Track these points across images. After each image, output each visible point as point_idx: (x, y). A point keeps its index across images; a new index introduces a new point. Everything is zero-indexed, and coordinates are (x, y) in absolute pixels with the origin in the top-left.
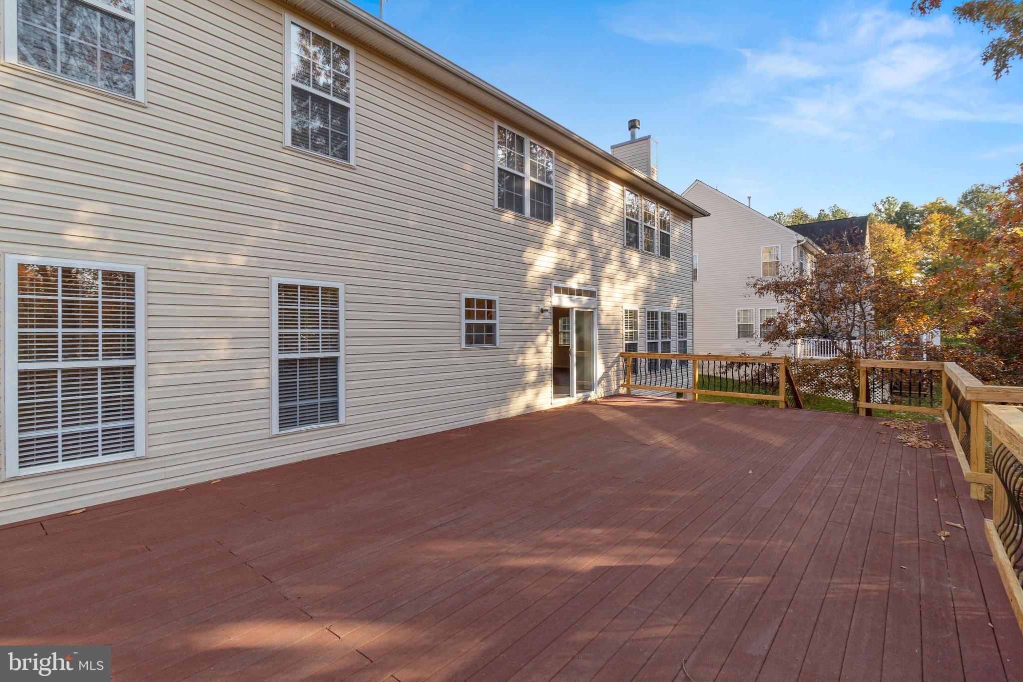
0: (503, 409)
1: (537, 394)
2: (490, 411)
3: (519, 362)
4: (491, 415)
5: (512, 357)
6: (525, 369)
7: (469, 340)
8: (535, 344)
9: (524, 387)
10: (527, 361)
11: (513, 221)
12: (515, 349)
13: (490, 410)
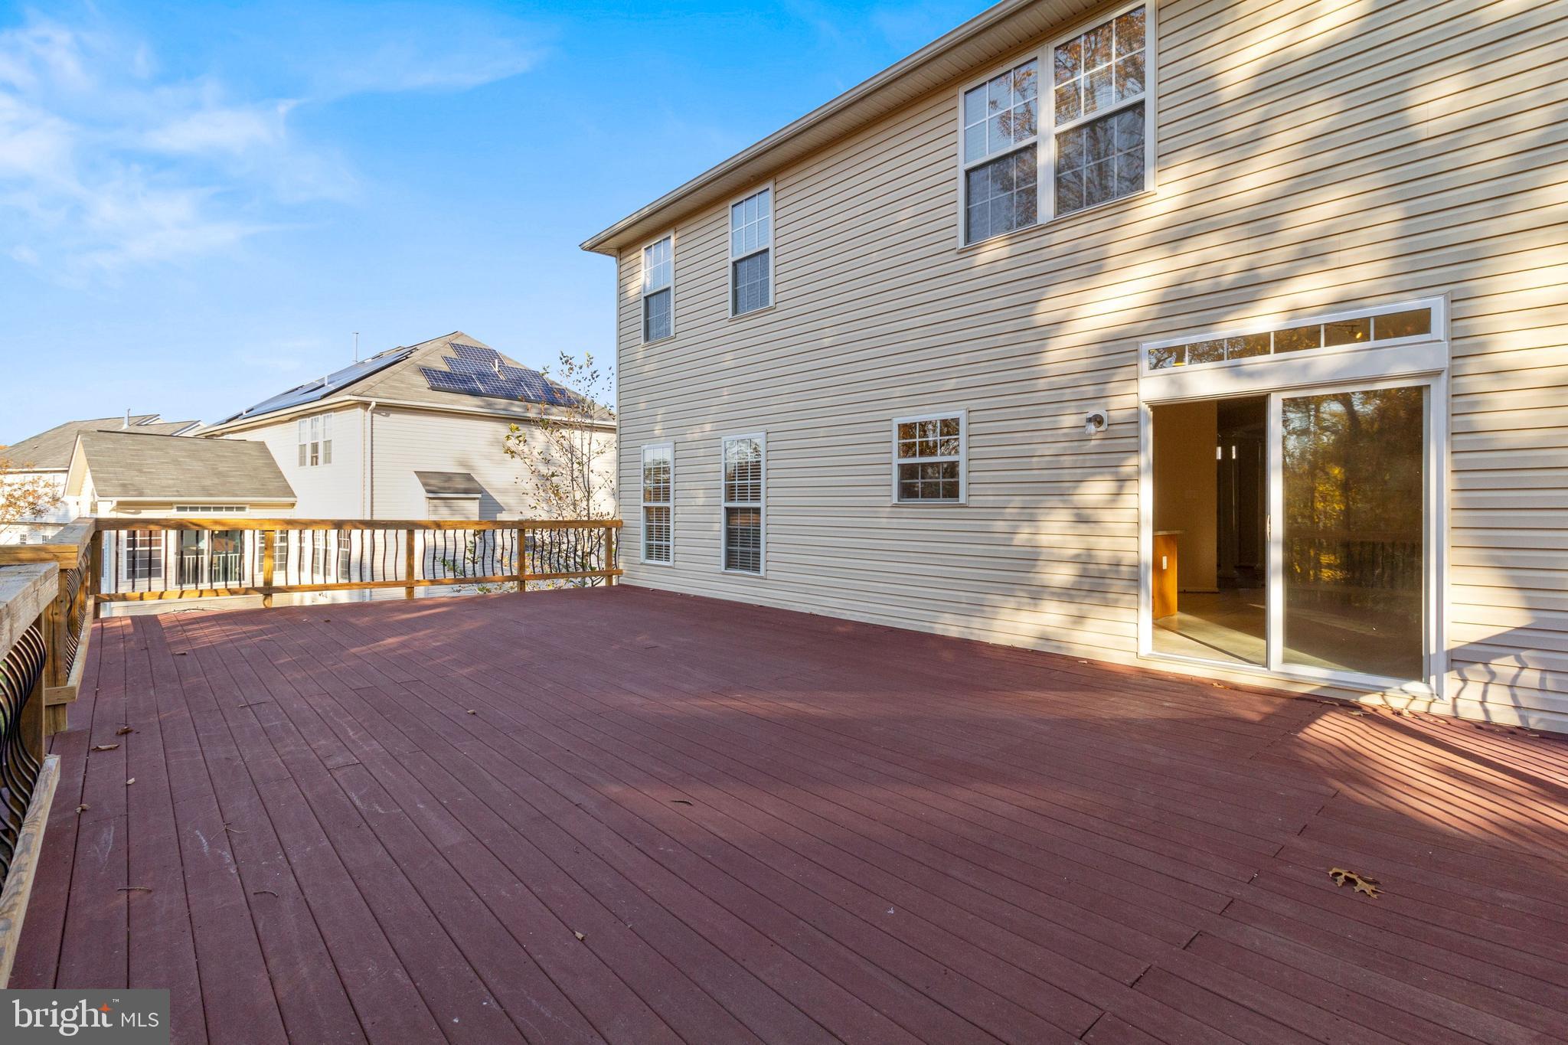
0: (976, 623)
1: (1080, 618)
2: (948, 618)
3: (1020, 539)
4: (950, 627)
5: (1000, 526)
6: (1039, 553)
7: (907, 492)
8: (1071, 502)
9: (1037, 594)
10: (1044, 540)
11: (1005, 252)
12: (1007, 510)
13: (946, 615)
